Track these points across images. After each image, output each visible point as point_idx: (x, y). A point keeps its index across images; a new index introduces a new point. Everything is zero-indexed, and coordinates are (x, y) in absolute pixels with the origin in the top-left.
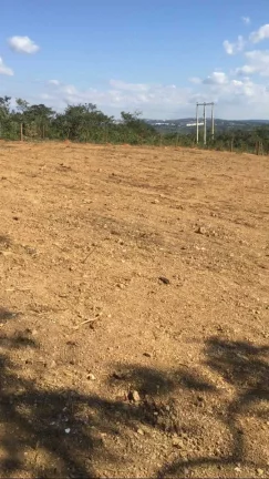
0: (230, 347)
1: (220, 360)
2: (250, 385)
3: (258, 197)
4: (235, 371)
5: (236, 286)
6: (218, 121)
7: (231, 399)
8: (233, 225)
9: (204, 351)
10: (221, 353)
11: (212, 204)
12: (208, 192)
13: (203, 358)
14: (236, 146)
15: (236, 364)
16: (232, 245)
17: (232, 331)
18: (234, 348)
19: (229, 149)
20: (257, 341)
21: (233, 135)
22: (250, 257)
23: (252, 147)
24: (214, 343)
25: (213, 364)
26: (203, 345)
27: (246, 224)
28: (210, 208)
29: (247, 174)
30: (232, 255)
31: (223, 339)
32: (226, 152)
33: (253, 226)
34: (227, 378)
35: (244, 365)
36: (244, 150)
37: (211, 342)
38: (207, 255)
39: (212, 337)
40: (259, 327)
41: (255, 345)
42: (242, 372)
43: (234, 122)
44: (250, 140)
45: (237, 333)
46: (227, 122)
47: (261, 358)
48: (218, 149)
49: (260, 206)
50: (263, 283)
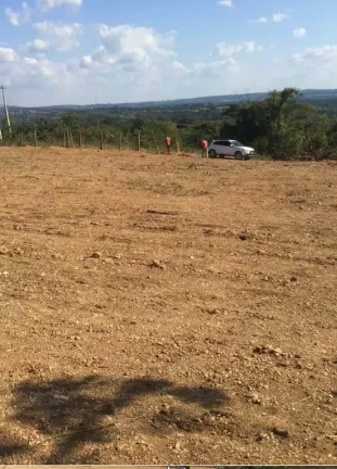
0: (44, 390)
1: (32, 409)
2: (70, 429)
3: (71, 198)
4: (52, 417)
5: (50, 312)
6: (13, 109)
7: (49, 454)
8: (44, 236)
9: (12, 403)
10: (33, 400)
11: (15, 214)
12: (10, 200)
13: (11, 412)
14: (40, 139)
15: (54, 408)
16: (42, 262)
17: (46, 369)
18: (50, 389)
19: (32, 143)
20: (78, 373)
21: (36, 125)
22: (63, 273)
23: (60, 138)
24: (25, 389)
25: (23, 417)
26: (10, 396)
27: (59, 233)
28: (14, 219)
29: (58, 172)
30: (43, 274)
31: (36, 381)
32: (29, 148)
33: (68, 235)
34: (43, 430)
35: (63, 406)
36: (52, 143)
37: (20, 389)
38: (12, 280)
39: (21, 383)
40: (80, 355)
41: (76, 379)
42: (62, 416)
43: (37, 109)
44: (57, 129)
45: (53, 369)
46: (26, 111)
47: (82, 392)
48: (19, 145)
49: (74, 209)
50: (82, 301)
